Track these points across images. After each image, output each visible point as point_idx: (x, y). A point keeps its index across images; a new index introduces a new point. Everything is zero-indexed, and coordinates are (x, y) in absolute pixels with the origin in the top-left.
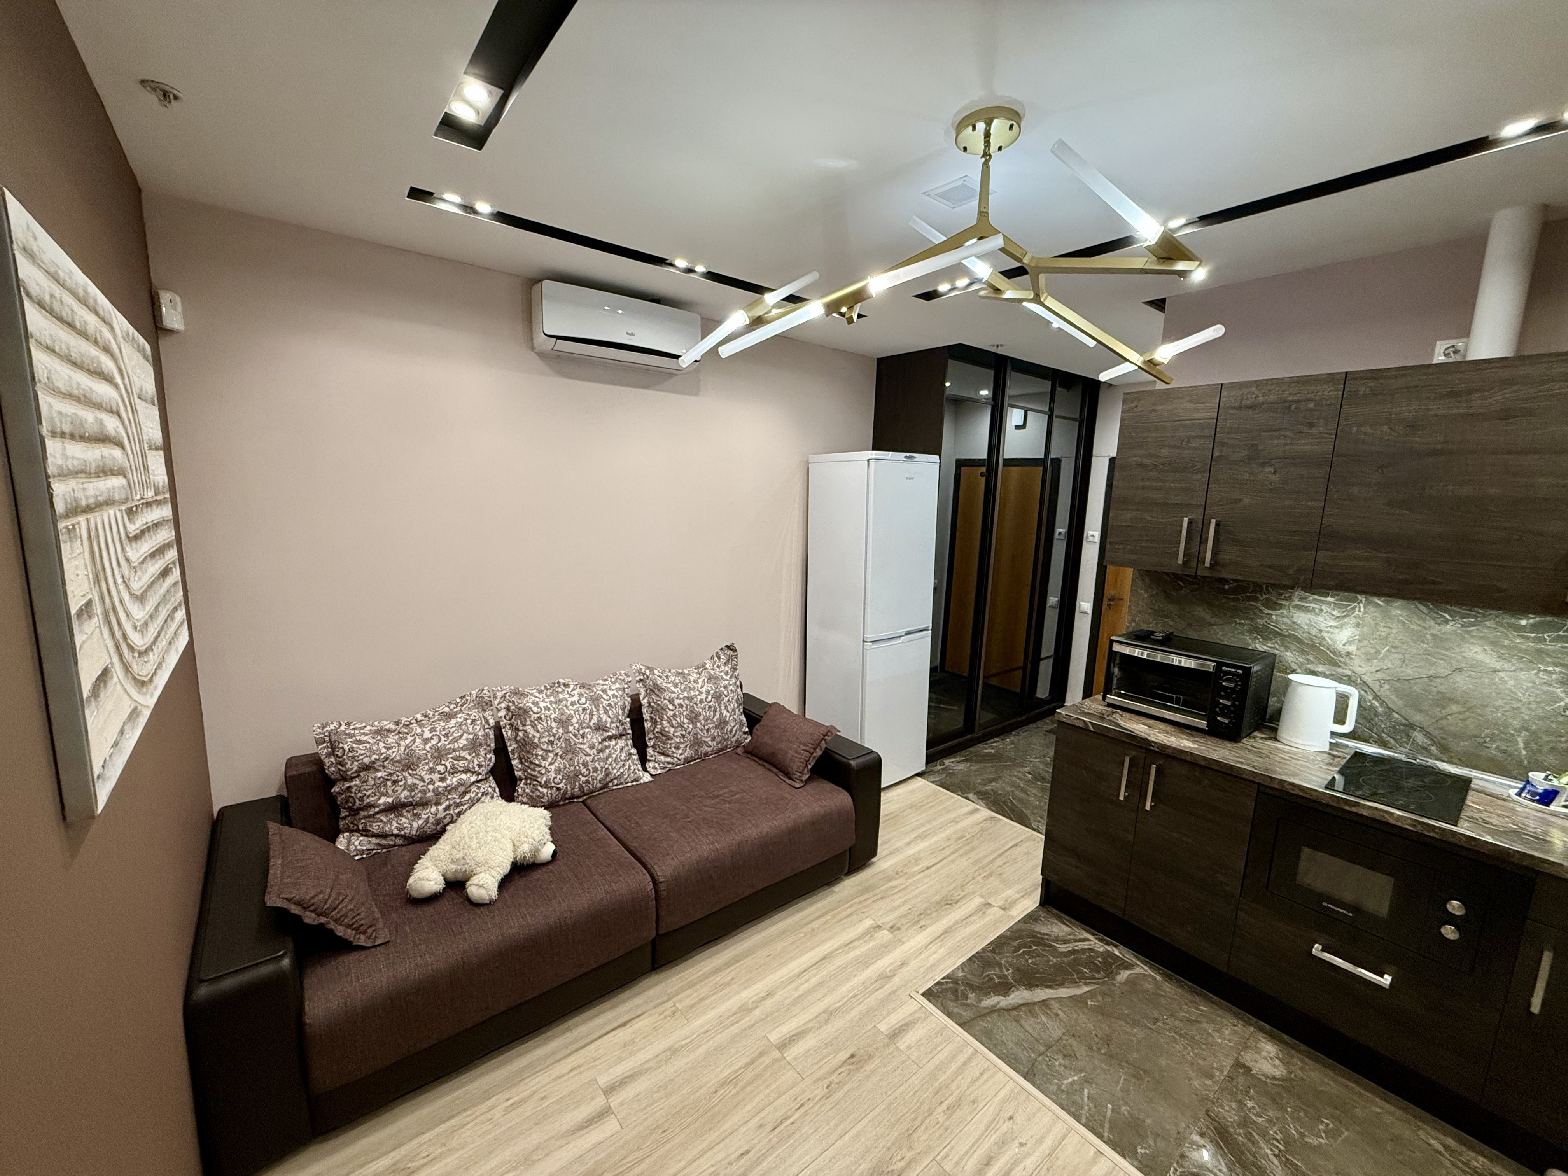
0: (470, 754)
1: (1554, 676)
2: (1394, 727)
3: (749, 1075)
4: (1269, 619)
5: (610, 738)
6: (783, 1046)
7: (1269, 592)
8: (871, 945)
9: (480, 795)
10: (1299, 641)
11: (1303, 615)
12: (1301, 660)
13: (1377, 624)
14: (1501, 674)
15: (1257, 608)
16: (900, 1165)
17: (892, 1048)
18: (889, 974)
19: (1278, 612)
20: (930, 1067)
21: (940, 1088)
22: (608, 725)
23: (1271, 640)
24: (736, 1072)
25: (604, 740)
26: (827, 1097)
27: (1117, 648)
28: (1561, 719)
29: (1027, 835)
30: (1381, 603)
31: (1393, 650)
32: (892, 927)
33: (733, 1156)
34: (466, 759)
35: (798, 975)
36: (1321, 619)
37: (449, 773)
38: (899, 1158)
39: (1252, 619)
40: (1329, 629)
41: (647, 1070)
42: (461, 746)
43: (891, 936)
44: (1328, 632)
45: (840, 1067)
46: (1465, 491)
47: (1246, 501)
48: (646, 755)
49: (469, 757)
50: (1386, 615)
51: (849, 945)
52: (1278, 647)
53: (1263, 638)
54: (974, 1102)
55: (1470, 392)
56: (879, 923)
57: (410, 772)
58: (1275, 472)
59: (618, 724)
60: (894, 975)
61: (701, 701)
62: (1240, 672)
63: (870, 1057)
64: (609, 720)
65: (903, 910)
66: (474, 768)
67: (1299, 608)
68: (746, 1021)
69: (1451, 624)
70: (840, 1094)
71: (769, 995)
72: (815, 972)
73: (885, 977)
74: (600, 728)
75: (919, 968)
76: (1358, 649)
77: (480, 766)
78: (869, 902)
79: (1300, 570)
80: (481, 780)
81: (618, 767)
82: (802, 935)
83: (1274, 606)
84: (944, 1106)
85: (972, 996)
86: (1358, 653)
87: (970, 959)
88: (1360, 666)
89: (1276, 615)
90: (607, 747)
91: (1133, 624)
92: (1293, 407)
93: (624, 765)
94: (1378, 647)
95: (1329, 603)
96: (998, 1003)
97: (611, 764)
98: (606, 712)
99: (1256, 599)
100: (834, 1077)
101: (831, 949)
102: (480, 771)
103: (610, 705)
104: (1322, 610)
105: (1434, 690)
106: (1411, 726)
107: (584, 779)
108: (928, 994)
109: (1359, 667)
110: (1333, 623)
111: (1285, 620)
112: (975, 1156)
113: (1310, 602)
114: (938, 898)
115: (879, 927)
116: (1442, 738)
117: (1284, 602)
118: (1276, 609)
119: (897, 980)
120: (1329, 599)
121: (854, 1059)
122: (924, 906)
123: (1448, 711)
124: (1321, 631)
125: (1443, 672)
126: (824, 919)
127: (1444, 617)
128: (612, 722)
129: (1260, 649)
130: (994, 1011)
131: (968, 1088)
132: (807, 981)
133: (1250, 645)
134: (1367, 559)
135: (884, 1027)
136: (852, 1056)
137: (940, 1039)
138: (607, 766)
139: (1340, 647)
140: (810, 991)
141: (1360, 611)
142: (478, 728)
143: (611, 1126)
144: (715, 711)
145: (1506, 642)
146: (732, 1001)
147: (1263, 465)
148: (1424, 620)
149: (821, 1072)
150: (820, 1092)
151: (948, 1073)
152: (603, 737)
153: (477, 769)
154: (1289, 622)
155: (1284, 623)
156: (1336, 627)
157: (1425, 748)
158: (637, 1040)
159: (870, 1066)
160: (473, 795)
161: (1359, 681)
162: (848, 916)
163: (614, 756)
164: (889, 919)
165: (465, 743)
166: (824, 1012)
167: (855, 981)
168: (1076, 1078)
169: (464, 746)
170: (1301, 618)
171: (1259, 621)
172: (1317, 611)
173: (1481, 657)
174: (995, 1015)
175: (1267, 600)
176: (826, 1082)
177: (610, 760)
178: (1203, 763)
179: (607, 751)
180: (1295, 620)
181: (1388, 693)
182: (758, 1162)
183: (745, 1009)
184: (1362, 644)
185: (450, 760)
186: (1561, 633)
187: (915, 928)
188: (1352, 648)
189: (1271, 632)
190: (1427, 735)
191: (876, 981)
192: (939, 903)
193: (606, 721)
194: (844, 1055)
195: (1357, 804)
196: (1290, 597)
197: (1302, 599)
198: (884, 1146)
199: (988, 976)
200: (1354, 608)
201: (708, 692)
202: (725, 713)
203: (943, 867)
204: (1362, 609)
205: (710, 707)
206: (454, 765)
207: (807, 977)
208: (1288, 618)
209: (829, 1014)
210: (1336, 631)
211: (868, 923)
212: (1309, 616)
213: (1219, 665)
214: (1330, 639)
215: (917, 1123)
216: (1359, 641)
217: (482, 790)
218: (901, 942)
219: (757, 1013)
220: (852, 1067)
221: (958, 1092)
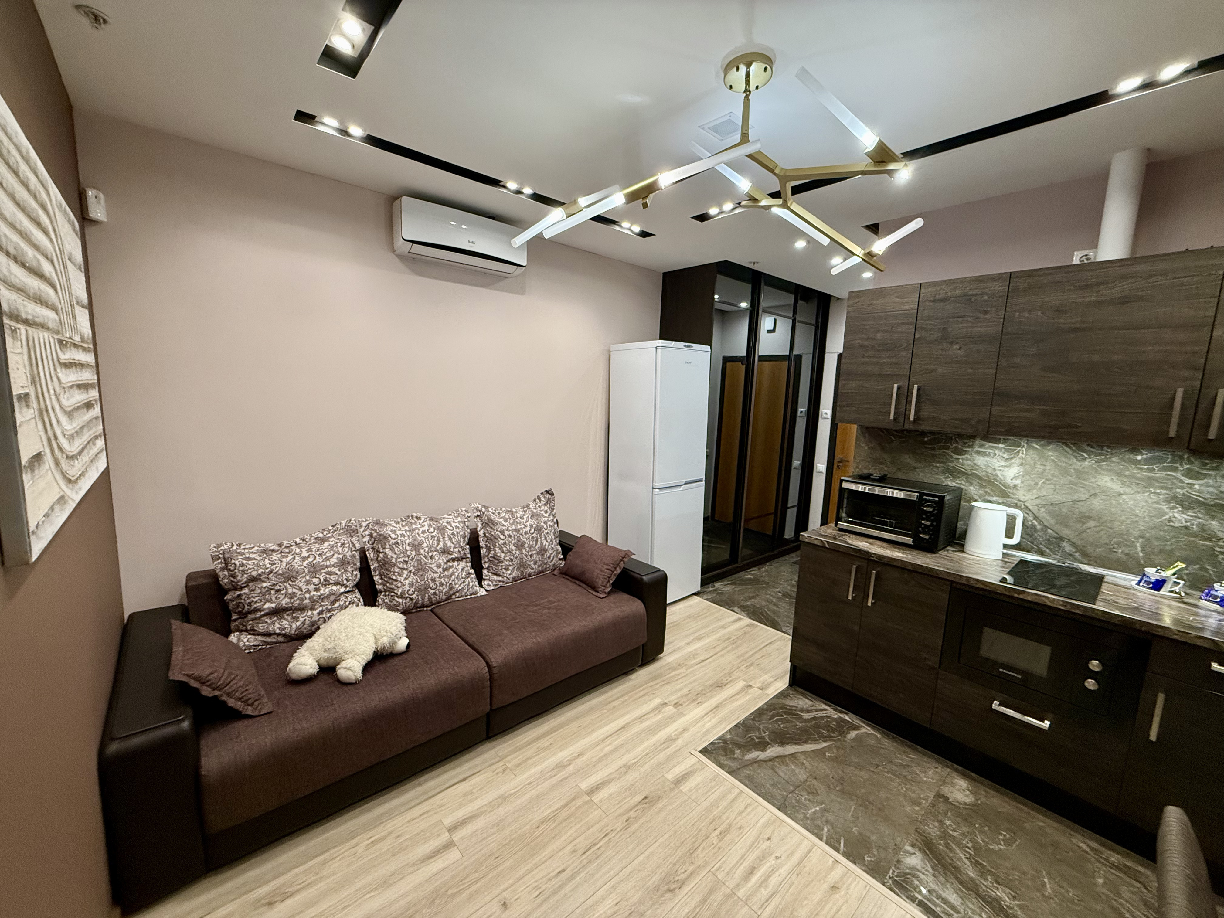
0: (339, 570)
1: (1161, 497)
2: (1049, 540)
3: (564, 814)
4: (958, 462)
5: (453, 560)
6: (591, 792)
7: (957, 442)
8: (660, 717)
9: (347, 603)
10: (980, 478)
11: (981, 458)
12: (981, 492)
13: (1035, 464)
14: (1124, 497)
15: (949, 455)
16: (684, 876)
17: (676, 791)
18: (674, 738)
19: (964, 457)
20: (707, 804)
21: (714, 820)
22: (452, 550)
23: (959, 478)
24: (553, 812)
25: (448, 561)
26: (626, 828)
27: (845, 485)
28: (1166, 528)
29: (779, 636)
30: (1037, 447)
31: (1048, 482)
32: (676, 704)
33: (552, 874)
34: (337, 574)
35: (604, 740)
36: (995, 461)
37: (322, 585)
38: (683, 871)
39: (945, 463)
40: (1001, 468)
41: (482, 813)
42: (332, 563)
43: (675, 710)
44: (1000, 470)
45: (637, 806)
46: (1096, 358)
47: (940, 370)
48: (482, 575)
49: (339, 573)
50: (1042, 456)
51: (642, 718)
52: (963, 483)
53: (953, 477)
54: (740, 828)
55: (1099, 284)
56: (666, 701)
57: (291, 583)
58: (960, 349)
59: (460, 549)
60: (678, 738)
61: (526, 533)
62: (937, 499)
63: (660, 798)
64: (453, 546)
65: (685, 691)
66: (343, 581)
67: (979, 453)
68: (562, 774)
69: (1088, 460)
70: (636, 826)
71: (580, 755)
72: (616, 737)
73: (671, 740)
74: (445, 551)
75: (697, 732)
76: (1022, 482)
77: (348, 580)
78: (658, 686)
79: (979, 421)
80: (349, 592)
81: (459, 583)
82: (605, 711)
83: (960, 452)
84: (717, 832)
85: (738, 751)
86: (1023, 485)
87: (736, 726)
88: (1024, 495)
89: (963, 459)
90: (451, 567)
91: (857, 470)
92: (973, 300)
93: (464, 582)
94: (1036, 480)
95: (1000, 449)
96: (758, 756)
97: (454, 580)
98: (450, 539)
99: (948, 448)
100: (631, 814)
101: (628, 721)
102: (348, 584)
103: (453, 534)
104: (995, 454)
105: (1077, 510)
106: (1061, 539)
107: (432, 591)
108: (704, 751)
109: (1022, 495)
110: (1003, 464)
111: (969, 462)
112: (742, 867)
113: (986, 448)
114: (710, 682)
115: (666, 704)
116: (1083, 546)
117: (967, 449)
118: (961, 454)
119: (680, 742)
120: (1001, 446)
121: (647, 800)
122: (700, 689)
123: (1088, 525)
124: (995, 470)
125: (1083, 497)
126: (622, 699)
127: (1083, 455)
128: (455, 547)
129: (951, 485)
130: (755, 762)
131: (735, 818)
132: (610, 744)
133: (943, 482)
134: (1029, 411)
135: (670, 776)
136: (646, 798)
137: (713, 783)
138: (450, 582)
139: (1009, 481)
140: (611, 752)
141: (1023, 453)
142: (347, 550)
143: (454, 855)
144: (537, 541)
145: (1127, 473)
146: (550, 760)
147: (952, 343)
148: (1069, 459)
149: (620, 811)
150: (619, 825)
151: (720, 808)
152: (447, 559)
153: (345, 582)
154: (972, 464)
155: (968, 465)
156: (1005, 466)
157: (1070, 555)
158: (475, 791)
159: (660, 805)
160: (342, 603)
161: (1023, 506)
162: (642, 696)
163: (456, 574)
164: (673, 698)
165: (336, 561)
166: (624, 766)
167: (646, 744)
168: (818, 809)
169: (336, 563)
170: (981, 461)
171: (950, 464)
172: (992, 454)
173: (1109, 484)
174: (756, 765)
175: (956, 447)
176: (625, 817)
177: (453, 577)
178: (910, 568)
179: (451, 570)
180: (976, 462)
181: (1044, 514)
182: (572, 877)
183: (561, 766)
184: (1024, 478)
185: (323, 574)
186: (1165, 465)
187: (692, 704)
188: (1018, 482)
189: (959, 473)
190: (1073, 544)
191: (664, 743)
192: (712, 686)
193: (450, 547)
194: (639, 798)
195: (1023, 592)
196: (972, 445)
197: (981, 446)
198: (671, 863)
199: (750, 737)
200: (1018, 452)
201: (531, 526)
202: (545, 542)
203: (714, 661)
204: (1025, 452)
205: (533, 538)
206: (326, 578)
207: (609, 741)
208: (970, 460)
209: (628, 767)
210: (1006, 469)
211: (657, 701)
212: (986, 458)
213: (921, 495)
214: (1002, 475)
215: (696, 844)
216: (1023, 476)
217: (349, 599)
218: (682, 714)
219: (571, 769)
220: (644, 806)
221: (728, 821)
